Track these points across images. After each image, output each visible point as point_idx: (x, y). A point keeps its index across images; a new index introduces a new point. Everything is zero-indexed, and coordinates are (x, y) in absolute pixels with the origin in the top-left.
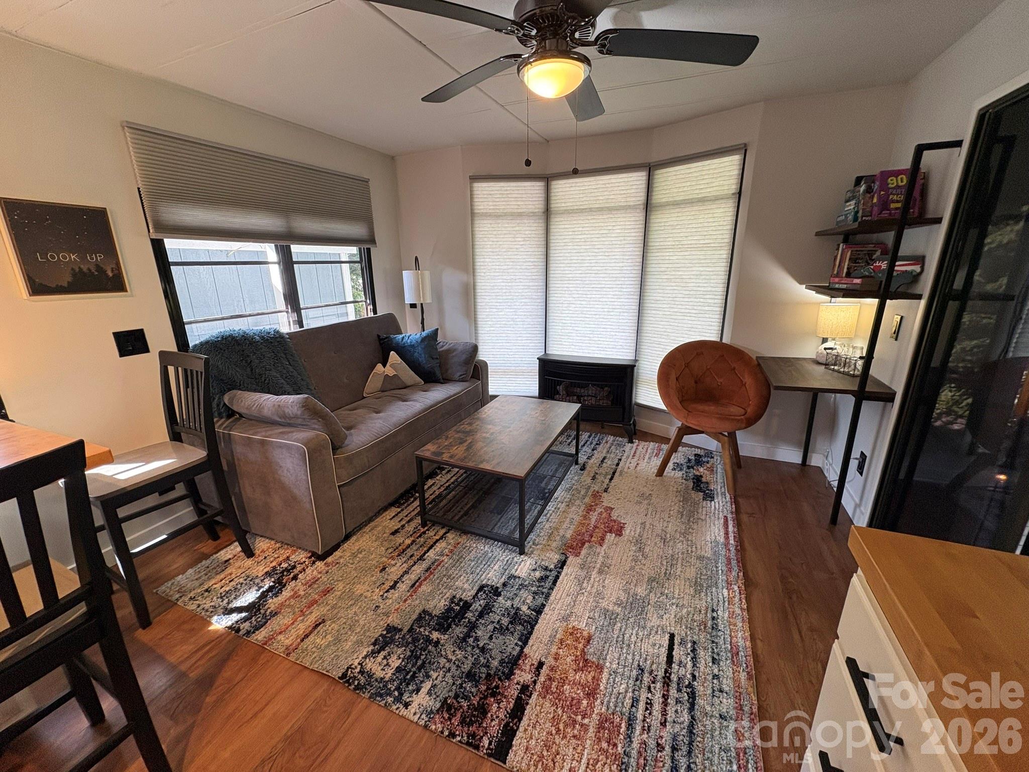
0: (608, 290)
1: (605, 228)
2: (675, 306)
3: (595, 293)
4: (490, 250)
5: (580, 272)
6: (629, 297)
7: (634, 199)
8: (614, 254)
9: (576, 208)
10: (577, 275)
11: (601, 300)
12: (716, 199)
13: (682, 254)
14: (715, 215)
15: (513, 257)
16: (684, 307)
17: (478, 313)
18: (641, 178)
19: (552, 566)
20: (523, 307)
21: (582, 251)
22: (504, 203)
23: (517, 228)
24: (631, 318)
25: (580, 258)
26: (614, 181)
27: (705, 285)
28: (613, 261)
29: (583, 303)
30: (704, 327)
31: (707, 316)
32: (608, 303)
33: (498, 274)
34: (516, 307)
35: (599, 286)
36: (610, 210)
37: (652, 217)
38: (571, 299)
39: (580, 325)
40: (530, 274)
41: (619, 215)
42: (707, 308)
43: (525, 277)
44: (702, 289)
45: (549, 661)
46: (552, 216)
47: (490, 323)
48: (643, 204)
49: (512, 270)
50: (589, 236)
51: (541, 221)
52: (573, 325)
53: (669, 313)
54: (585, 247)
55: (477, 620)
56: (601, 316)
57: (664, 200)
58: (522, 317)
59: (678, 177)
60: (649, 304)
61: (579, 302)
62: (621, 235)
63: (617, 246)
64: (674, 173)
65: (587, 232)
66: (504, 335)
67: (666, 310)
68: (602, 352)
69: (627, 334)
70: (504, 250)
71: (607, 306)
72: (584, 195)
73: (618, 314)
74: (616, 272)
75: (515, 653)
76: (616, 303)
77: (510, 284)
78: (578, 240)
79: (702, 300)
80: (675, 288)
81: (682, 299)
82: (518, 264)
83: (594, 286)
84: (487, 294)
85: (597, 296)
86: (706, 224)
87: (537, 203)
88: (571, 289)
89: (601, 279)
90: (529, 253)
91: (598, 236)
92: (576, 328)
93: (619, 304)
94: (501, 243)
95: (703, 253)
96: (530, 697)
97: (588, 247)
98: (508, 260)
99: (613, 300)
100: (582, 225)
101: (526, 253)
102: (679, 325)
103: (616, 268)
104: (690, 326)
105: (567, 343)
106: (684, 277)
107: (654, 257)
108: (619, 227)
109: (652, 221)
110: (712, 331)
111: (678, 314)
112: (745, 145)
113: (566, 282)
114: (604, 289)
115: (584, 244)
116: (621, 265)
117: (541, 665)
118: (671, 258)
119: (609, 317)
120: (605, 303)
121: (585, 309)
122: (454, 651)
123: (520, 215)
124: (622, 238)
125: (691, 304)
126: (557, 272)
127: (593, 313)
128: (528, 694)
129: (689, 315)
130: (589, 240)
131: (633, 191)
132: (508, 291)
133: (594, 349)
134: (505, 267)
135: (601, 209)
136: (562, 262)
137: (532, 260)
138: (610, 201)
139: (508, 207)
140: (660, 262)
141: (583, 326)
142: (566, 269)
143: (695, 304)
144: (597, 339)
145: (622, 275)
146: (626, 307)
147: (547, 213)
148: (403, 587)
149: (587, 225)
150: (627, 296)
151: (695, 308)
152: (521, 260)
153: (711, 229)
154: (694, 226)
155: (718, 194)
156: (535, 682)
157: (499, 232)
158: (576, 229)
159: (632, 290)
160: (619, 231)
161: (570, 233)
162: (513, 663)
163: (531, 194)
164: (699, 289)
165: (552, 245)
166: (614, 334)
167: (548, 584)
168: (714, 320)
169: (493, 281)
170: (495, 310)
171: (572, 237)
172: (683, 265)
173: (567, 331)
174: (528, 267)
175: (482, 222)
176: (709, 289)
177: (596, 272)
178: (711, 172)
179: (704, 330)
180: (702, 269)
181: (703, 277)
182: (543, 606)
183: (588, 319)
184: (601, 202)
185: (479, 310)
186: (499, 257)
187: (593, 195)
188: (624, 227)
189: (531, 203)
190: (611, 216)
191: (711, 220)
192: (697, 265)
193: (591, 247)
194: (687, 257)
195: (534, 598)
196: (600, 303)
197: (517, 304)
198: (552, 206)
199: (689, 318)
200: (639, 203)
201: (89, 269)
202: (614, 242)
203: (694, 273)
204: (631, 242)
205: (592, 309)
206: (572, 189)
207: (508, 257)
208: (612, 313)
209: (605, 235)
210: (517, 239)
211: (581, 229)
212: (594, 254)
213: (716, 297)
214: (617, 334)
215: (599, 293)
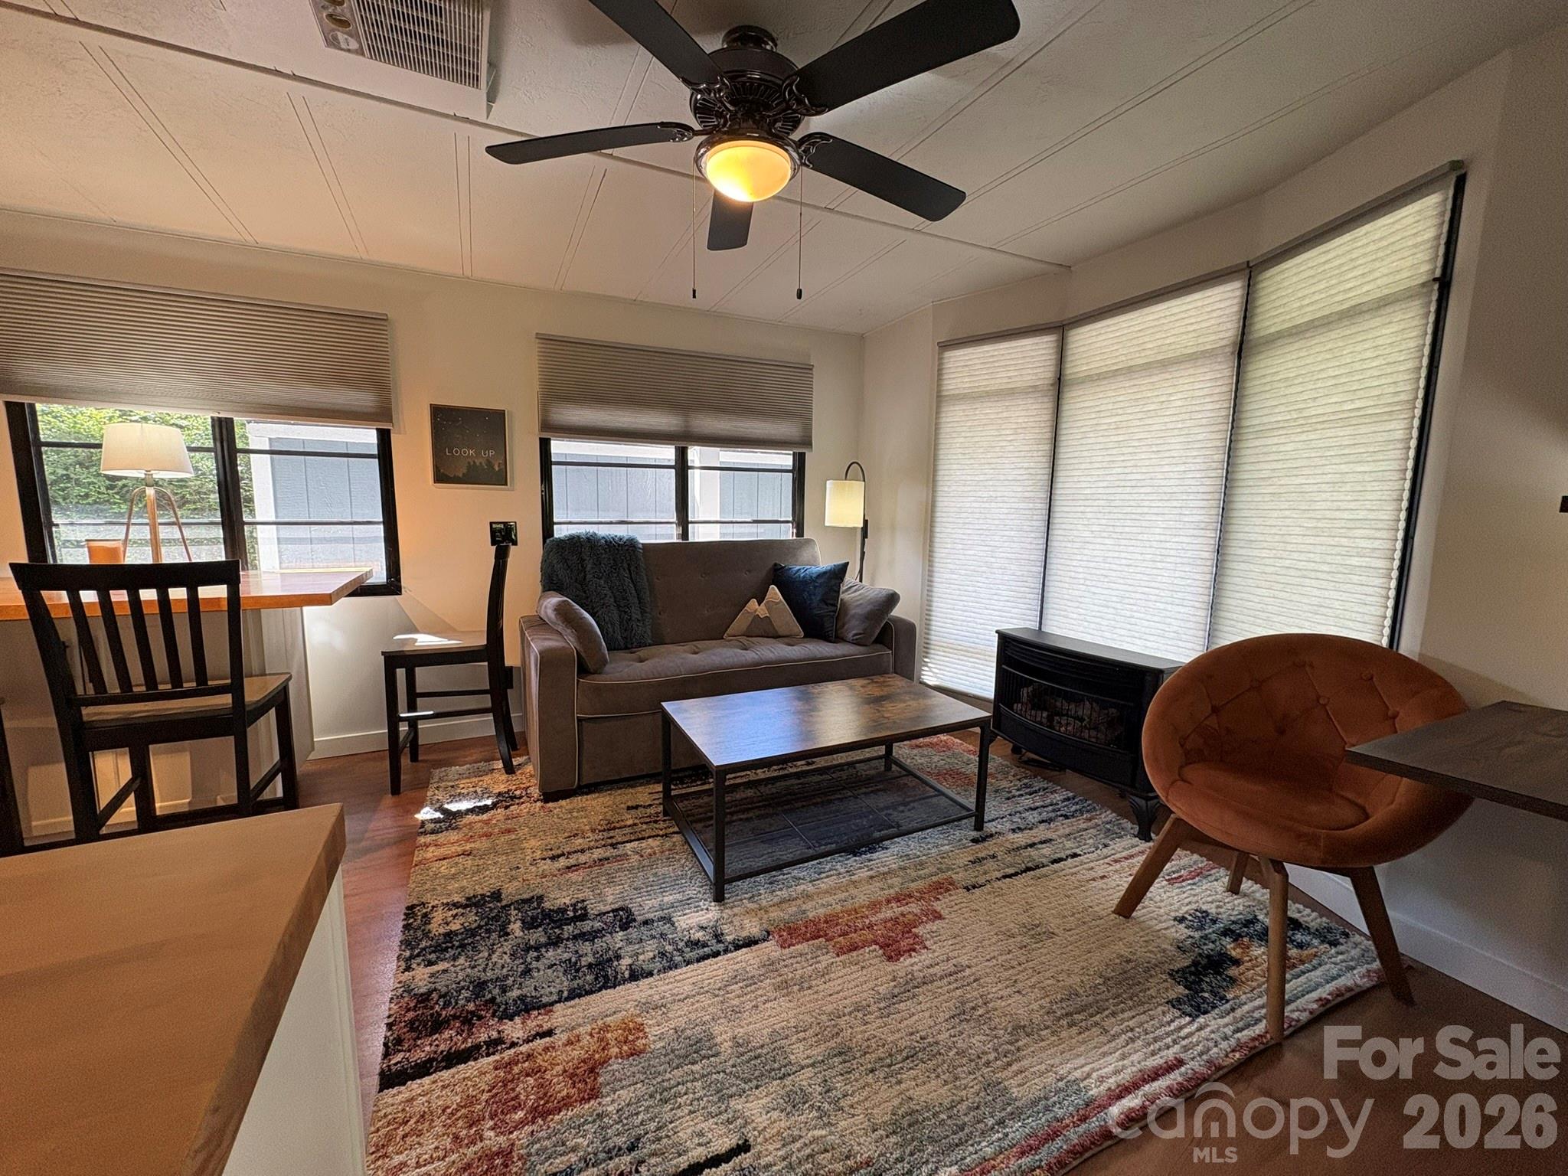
0: (1154, 518)
1: (1155, 400)
2: (1285, 555)
3: (1129, 523)
4: (960, 450)
5: (1105, 484)
6: (1196, 532)
7: (1213, 337)
8: (1169, 448)
9: (1105, 369)
10: (1100, 491)
11: (1140, 537)
12: (1383, 304)
13: (1304, 437)
14: (1380, 341)
15: (994, 461)
16: (1303, 557)
17: (936, 550)
18: (1231, 294)
19: (729, 938)
20: (1006, 544)
21: (1111, 445)
22: (986, 377)
23: (1005, 415)
24: (1198, 577)
25: (1108, 458)
26: (1175, 310)
27: (1352, 505)
28: (1167, 461)
29: (1107, 541)
30: (1348, 606)
31: (1355, 579)
32: (1155, 544)
33: (969, 488)
34: (992, 543)
35: (1139, 510)
36: (1165, 365)
37: (1250, 368)
38: (1087, 534)
39: (1099, 584)
40: (1020, 489)
41: (1183, 373)
42: (1355, 561)
43: (1013, 495)
44: (1346, 515)
45: (560, 1038)
46: (1066, 389)
47: (951, 566)
48: (1234, 343)
49: (991, 483)
50: (1125, 418)
51: (1046, 400)
52: (1088, 583)
53: (1272, 569)
54: (1116, 439)
55: (568, 939)
56: (1139, 569)
57: (1273, 330)
58: (1002, 561)
59: (1302, 276)
60: (1236, 549)
61: (1099, 540)
62: (1184, 410)
63: (1176, 432)
64: (1295, 270)
65: (1120, 412)
66: (970, 589)
67: (1267, 561)
68: (1138, 642)
69: (1186, 610)
70: (981, 450)
71: (1149, 550)
72: (1120, 346)
73: (1171, 566)
74: (1172, 482)
75: (545, 1000)
76: (1168, 545)
77: (987, 505)
78: (1105, 427)
79: (1344, 541)
80: (1287, 513)
81: (1300, 540)
82: (1002, 472)
83: (1129, 510)
84: (950, 520)
85: (1135, 530)
86: (1357, 366)
87: (1042, 370)
88: (1089, 515)
89: (1143, 497)
90: (1022, 454)
91: (1140, 416)
92: (1093, 589)
93: (1174, 546)
94: (976, 439)
95: (1349, 431)
96: (488, 1055)
97: (1121, 438)
98: (987, 466)
99: (1163, 538)
100: (1113, 400)
101: (1017, 454)
102: (1294, 597)
103: (1172, 475)
104: (1315, 601)
105: (1075, 616)
106: (1307, 488)
107: (1250, 449)
108: (1180, 396)
109: (1250, 375)
110: (1367, 618)
111: (1292, 572)
112: (1456, 165)
113: (1081, 503)
114: (1147, 517)
115: (1114, 432)
116: (1182, 468)
117: (549, 1033)
118: (1282, 448)
119: (1155, 572)
120: (1147, 544)
121: (1110, 554)
122: (505, 953)
123: (1011, 393)
124: (1187, 416)
125: (1319, 549)
126: (1067, 485)
127: (1124, 562)
128: (491, 1050)
129: (1313, 575)
130: (1124, 424)
131: (1213, 322)
132: (983, 516)
133: (1123, 632)
134: (982, 477)
135: (1148, 368)
136: (1076, 467)
137: (1026, 465)
138: (1165, 348)
139: (993, 382)
140: (1261, 458)
141: (1106, 585)
142: (1083, 479)
143: (1329, 550)
144: (1128, 614)
145: (1182, 489)
146: (1189, 554)
147: (1059, 384)
148: (562, 862)
149: (1121, 398)
150: (1192, 532)
151: (1329, 559)
152: (1007, 466)
153: (1369, 373)
154: (1331, 373)
155: (1386, 292)
156: (513, 1045)
157: (976, 423)
158: (1103, 408)
159: (1202, 518)
160: (1179, 403)
161: (1093, 416)
162: (527, 1007)
163: (1033, 357)
164: (1338, 514)
165: (1063, 438)
166: (1162, 606)
167: (694, 954)
168: (1370, 590)
169: (961, 499)
170: (960, 546)
171: (1095, 422)
172: (1305, 463)
173: (1077, 593)
174: (1019, 478)
175: (952, 408)
176: (1362, 515)
177: (1134, 483)
178: (1372, 247)
179: (1348, 615)
180: (1344, 468)
181: (1348, 487)
182: (650, 974)
183: (1114, 574)
184: (1149, 352)
185: (937, 545)
186: (972, 461)
187: (1135, 342)
188: (1190, 394)
189: (1030, 371)
190: (1167, 376)
191: (1369, 354)
192: (1337, 460)
193: (1126, 437)
194: (1313, 444)
195: (654, 957)
196: (1139, 543)
197: (997, 538)
198: (1068, 372)
199: (1314, 583)
200: (1224, 343)
201: (481, 463)
202: (1170, 426)
203: (1328, 478)
204: (1204, 421)
205: (1123, 555)
206: (1101, 338)
207: (986, 461)
208: (1159, 565)
209: (1153, 414)
210: (1004, 432)
211: (1110, 407)
212: (1130, 450)
213: (1378, 534)
214: (1169, 607)
215: (1137, 523)
